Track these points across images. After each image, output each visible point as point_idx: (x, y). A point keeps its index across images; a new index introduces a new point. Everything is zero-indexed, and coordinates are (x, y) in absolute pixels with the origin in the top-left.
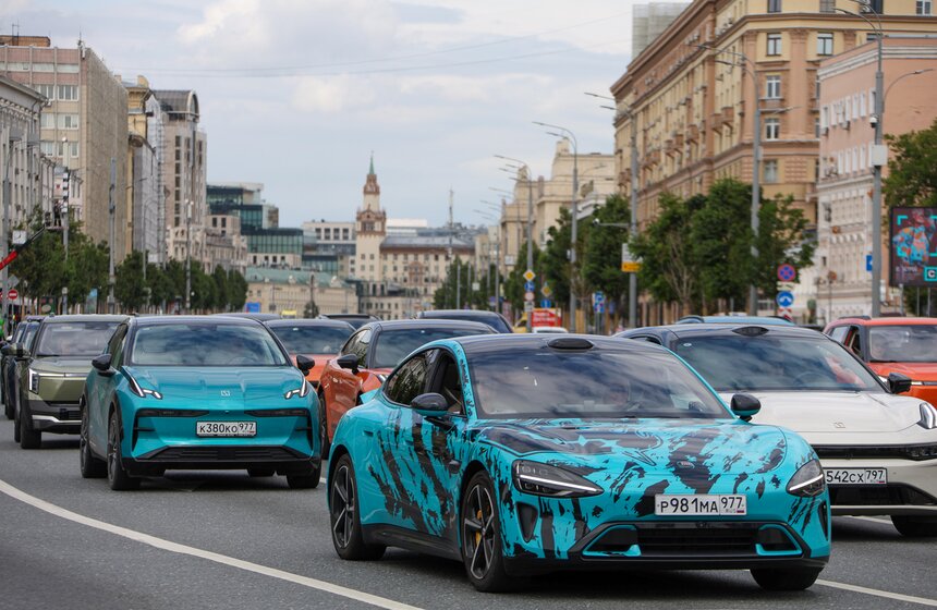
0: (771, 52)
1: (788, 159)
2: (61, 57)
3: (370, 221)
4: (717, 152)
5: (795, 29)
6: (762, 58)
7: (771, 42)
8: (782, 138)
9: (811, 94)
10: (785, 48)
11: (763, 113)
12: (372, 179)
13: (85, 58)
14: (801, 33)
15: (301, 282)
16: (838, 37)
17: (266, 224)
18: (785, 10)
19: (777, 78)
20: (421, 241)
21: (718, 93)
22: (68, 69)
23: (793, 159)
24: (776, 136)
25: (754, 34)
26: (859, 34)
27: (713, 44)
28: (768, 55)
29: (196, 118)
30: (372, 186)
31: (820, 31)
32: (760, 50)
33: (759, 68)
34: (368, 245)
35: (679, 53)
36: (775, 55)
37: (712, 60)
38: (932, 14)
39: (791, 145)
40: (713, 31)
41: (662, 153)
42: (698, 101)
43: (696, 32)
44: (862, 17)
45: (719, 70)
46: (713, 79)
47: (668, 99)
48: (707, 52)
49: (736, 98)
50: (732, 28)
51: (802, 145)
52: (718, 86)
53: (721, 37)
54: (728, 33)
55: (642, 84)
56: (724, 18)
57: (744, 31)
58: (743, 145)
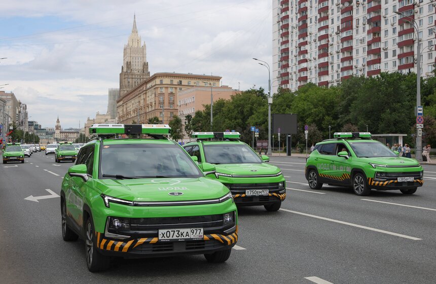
0: (161, 91)
2: (7, 95)
3: (58, 127)
4: (147, 111)
7: (161, 89)
9: (169, 100)
10: (164, 90)
11: (159, 103)
12: (58, 120)
13: (12, 95)
14: (167, 88)
15: (46, 138)
16: (174, 89)
17: (39, 128)
18: (164, 83)
19: (162, 96)
20: (67, 131)
21: (147, 100)
22: (9, 97)
23: (166, 112)
24: (162, 108)
25: (158, 88)
26: (178, 88)
27: (146, 90)
29: (26, 109)
30: (58, 121)
31: (171, 87)
32: (159, 91)
33: (159, 94)
34: (58, 132)
35: (136, 93)
37: (146, 93)
38: (190, 85)
39: (165, 109)
40: (146, 88)
41: (132, 112)
42: (142, 102)
43: (141, 88)
44: (178, 85)
45: (148, 95)
46: (146, 97)
47: (133, 102)
48: (145, 92)
49: (153, 100)
50: (152, 87)
51: (167, 109)
52: (147, 98)
53: (148, 89)
54: (150, 88)
55: (125, 99)
56: (149, 85)
57: (155, 87)
58: (156, 109)
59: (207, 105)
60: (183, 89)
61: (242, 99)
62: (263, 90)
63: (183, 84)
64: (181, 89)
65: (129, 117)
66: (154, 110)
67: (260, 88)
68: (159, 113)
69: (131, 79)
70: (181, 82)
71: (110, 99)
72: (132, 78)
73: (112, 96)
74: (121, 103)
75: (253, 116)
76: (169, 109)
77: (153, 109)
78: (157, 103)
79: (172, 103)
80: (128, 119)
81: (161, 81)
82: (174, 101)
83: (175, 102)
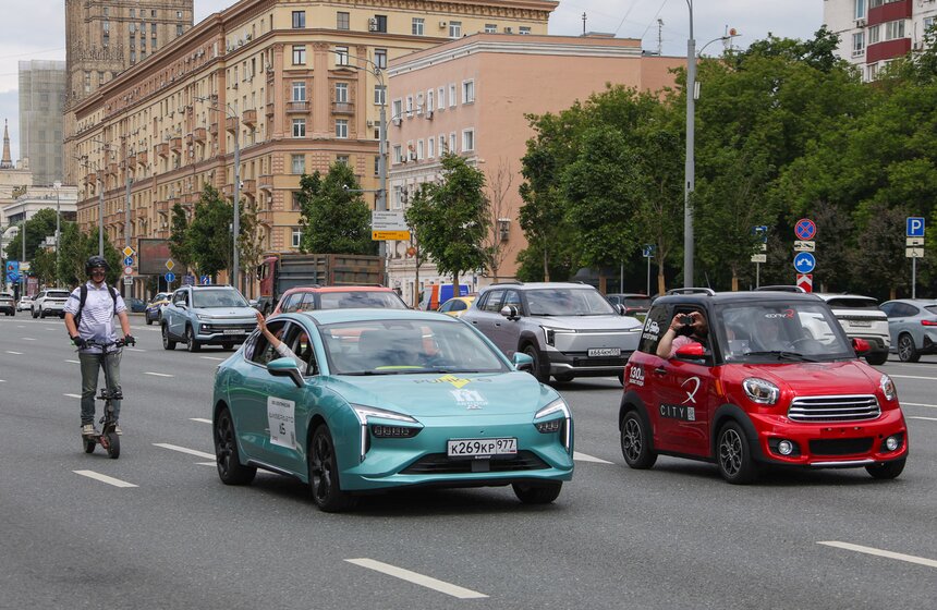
0: (297, 62)
1: (314, 153)
4: (231, 150)
5: (318, 42)
6: (289, 67)
7: (297, 54)
8: (308, 135)
9: (332, 99)
10: (308, 58)
11: (290, 114)
14: (323, 46)
16: (352, 51)
18: (308, 26)
19: (303, 84)
21: (230, 99)
23: (318, 154)
24: (303, 134)
25: (282, 45)
26: (369, 48)
27: (223, 59)
28: (294, 65)
31: (338, 45)
32: (286, 60)
33: (286, 75)
35: (175, 70)
36: (300, 64)
37: (222, 72)
38: (424, 35)
39: (316, 141)
40: (223, 48)
41: (150, 157)
42: (203, 109)
43: (200, 50)
44: (371, 34)
45: (231, 78)
46: (223, 89)
47: (156, 111)
48: (218, 66)
49: (259, 103)
50: (253, 43)
51: (325, 141)
52: (230, 96)
53: (235, 53)
54: (244, 48)
55: (119, 101)
56: (236, 38)
57: (269, 44)
58: (274, 142)
59: (548, 117)
60: (391, 54)
61: (745, 85)
62: (834, 41)
63: (390, 31)
64: (381, 52)
65: (140, 175)
66: (263, 145)
67: (820, 34)
68: (288, 157)
69: (114, 24)
70: (382, 20)
71: (25, 106)
72: (121, 20)
73: (35, 95)
74: (97, 116)
75: (800, 161)
76: (333, 141)
77: (260, 138)
78: (279, 112)
79: (344, 114)
80: (135, 184)
81: (298, 16)
82: (351, 104)
83: (358, 111)
